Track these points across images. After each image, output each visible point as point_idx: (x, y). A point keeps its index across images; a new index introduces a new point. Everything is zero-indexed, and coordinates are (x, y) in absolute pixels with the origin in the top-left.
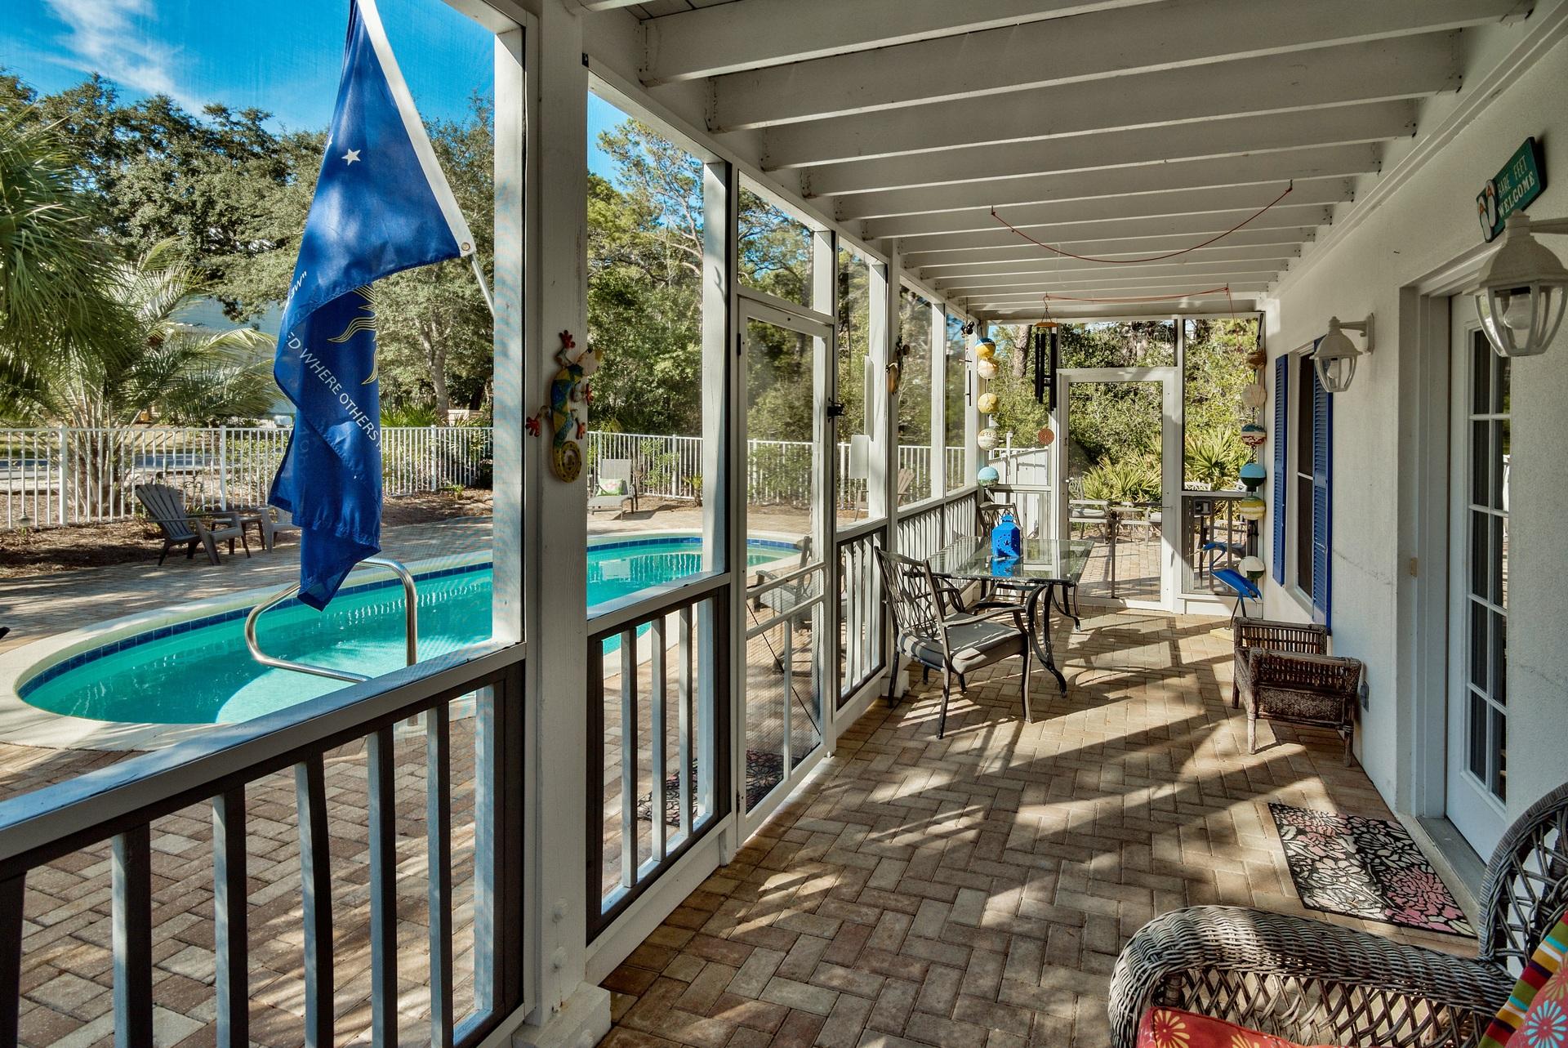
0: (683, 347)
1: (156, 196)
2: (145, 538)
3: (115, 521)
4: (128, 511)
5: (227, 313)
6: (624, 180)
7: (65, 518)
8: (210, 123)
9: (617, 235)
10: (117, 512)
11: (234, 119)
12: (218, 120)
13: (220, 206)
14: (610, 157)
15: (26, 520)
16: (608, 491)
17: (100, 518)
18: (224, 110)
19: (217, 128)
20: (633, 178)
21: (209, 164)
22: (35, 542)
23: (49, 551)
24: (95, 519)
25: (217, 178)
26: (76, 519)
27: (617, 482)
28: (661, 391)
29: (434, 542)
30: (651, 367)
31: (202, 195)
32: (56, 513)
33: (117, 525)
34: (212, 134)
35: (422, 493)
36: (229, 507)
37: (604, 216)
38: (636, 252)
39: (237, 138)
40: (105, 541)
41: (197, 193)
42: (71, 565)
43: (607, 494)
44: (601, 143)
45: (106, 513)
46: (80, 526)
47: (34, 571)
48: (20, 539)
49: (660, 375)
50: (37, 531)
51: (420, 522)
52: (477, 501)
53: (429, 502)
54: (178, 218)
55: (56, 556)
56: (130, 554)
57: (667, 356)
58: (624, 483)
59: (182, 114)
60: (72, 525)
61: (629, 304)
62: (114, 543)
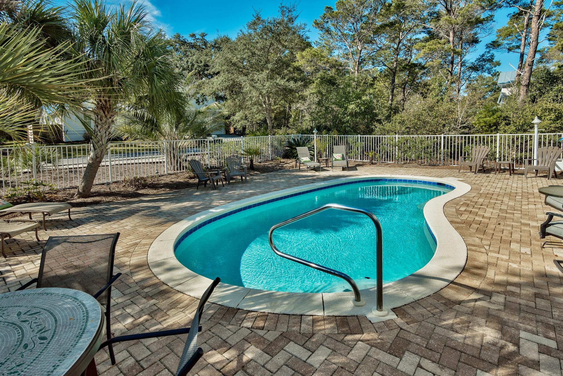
0: (360, 98)
1: (178, 65)
2: (190, 179)
3: (180, 173)
4: (183, 169)
5: (197, 103)
6: (321, 38)
7: (167, 172)
8: (190, 40)
9: (322, 59)
10: (180, 170)
11: (197, 37)
12: (193, 39)
13: (195, 66)
14: (318, 30)
15: (157, 173)
16: (337, 158)
17: (176, 172)
18: (194, 35)
19: (192, 41)
20: (325, 37)
21: (191, 53)
22: (160, 180)
23: (164, 184)
24: (175, 172)
25: (194, 57)
26: (170, 172)
27: (340, 155)
28: (349, 117)
29: (282, 180)
30: (346, 108)
31: (191, 63)
32: (164, 170)
33: (181, 174)
34: (191, 43)
35: (267, 161)
36: (211, 167)
37: (317, 52)
38: (328, 65)
39: (198, 44)
40: (178, 180)
41: (189, 63)
42: (172, 189)
43: (337, 160)
44: (314, 24)
45: (177, 170)
46: (171, 174)
47: (161, 191)
48: (156, 179)
49: (350, 111)
50: (160, 176)
51: (271, 172)
52: (286, 163)
53: (271, 164)
54: (184, 72)
55: (166, 185)
56: (188, 185)
57: (353, 102)
58: (343, 155)
59: (183, 38)
60: (169, 174)
61: (334, 84)
62: (182, 181)
